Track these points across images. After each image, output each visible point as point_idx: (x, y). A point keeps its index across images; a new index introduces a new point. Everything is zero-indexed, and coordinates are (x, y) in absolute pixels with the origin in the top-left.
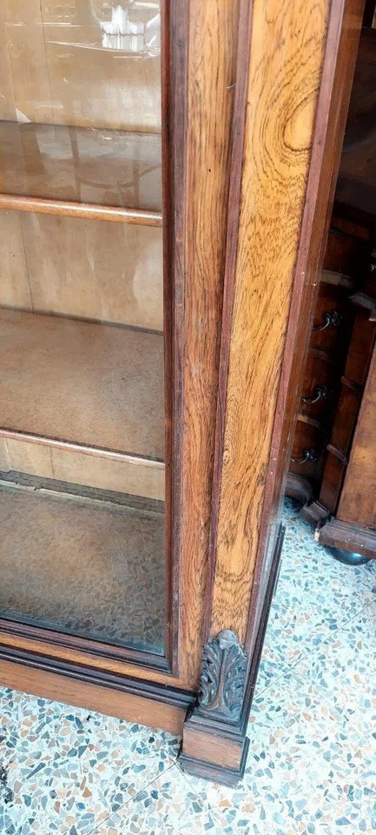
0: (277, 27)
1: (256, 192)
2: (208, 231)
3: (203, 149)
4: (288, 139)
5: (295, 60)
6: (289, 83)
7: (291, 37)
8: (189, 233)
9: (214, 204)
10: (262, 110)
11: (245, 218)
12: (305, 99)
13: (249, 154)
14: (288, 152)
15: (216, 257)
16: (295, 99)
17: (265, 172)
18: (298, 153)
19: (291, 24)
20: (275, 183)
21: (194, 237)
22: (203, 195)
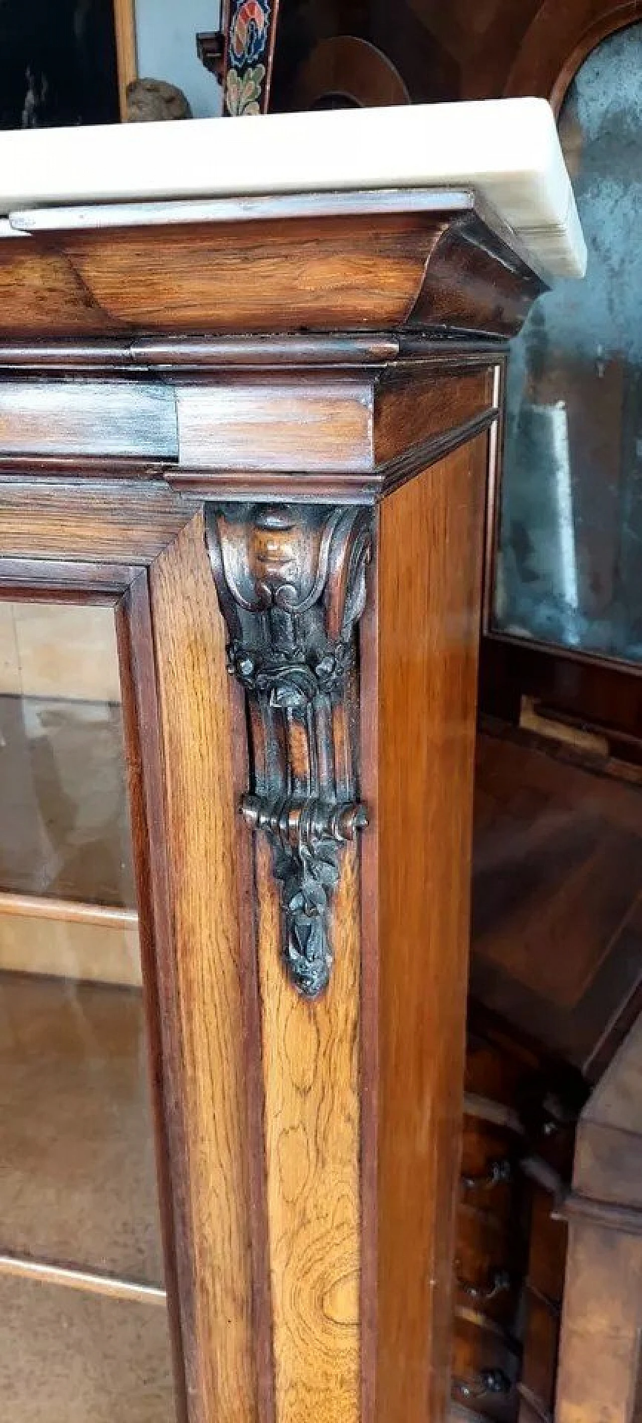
0: (298, 1208)
1: (293, 1357)
2: (233, 1382)
3: (219, 1300)
4: (329, 1310)
5: (325, 1240)
6: (321, 1259)
7: (318, 1218)
8: (207, 1383)
9: (239, 1358)
10: (289, 1280)
11: (281, 1381)
12: (345, 1276)
13: (278, 1319)
14: (330, 1325)
15: (247, 1412)
16: (332, 1275)
17: (303, 1340)
18: (344, 1327)
19: (316, 1206)
20: (318, 1353)
21: (215, 1388)
22: (223, 1347)
